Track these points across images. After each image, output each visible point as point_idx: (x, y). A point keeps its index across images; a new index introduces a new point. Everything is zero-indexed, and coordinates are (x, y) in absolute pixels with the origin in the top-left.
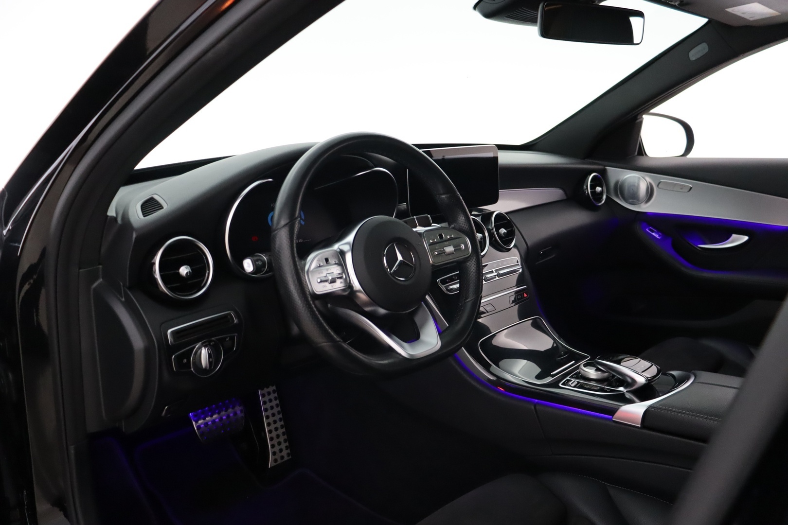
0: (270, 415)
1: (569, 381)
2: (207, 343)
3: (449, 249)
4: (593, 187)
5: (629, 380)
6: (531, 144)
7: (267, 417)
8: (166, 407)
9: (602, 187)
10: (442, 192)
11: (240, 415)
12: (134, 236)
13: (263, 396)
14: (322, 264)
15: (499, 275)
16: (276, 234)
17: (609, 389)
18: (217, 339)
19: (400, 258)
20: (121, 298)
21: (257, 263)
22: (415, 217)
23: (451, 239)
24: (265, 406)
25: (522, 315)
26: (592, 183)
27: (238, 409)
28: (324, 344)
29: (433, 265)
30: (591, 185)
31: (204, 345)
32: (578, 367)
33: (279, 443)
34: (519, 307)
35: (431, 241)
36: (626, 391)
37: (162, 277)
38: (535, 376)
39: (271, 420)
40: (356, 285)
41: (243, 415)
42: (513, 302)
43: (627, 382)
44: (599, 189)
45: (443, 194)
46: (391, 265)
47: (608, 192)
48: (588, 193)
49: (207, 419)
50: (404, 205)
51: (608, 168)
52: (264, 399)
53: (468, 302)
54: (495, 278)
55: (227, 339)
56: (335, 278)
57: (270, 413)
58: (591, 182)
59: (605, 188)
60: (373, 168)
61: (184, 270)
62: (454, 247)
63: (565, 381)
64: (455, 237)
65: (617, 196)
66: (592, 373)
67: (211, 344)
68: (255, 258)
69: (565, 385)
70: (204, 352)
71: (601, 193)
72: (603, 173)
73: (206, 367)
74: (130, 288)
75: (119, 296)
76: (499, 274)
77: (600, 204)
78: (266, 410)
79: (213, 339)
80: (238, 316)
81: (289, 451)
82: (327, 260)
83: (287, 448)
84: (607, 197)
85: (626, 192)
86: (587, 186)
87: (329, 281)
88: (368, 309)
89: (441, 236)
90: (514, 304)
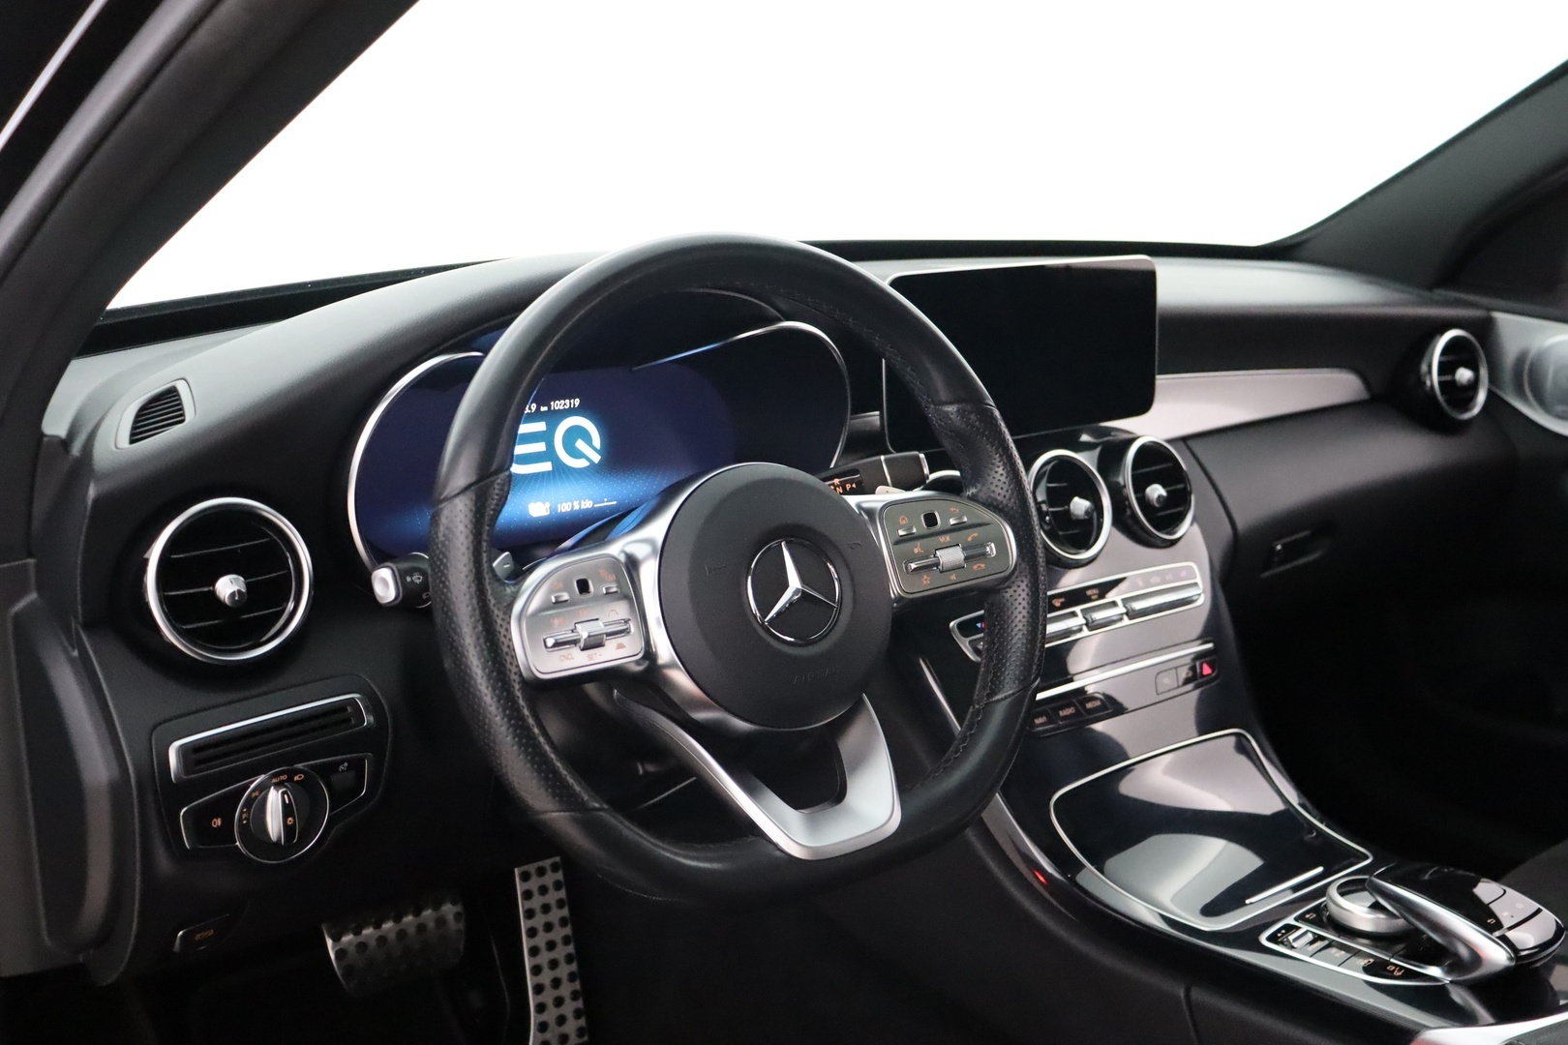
0: (540, 928)
1: (1289, 928)
2: (284, 777)
3: (951, 556)
4: (1447, 368)
5: (1463, 952)
6: (1289, 243)
7: (532, 933)
8: (181, 933)
9: (1475, 369)
10: (943, 395)
11: (454, 925)
12: (92, 492)
13: (525, 877)
14: (565, 596)
15: (1132, 614)
16: (442, 509)
17: (1402, 968)
18: (312, 767)
19: (794, 581)
20: (70, 649)
21: (409, 579)
22: (882, 458)
23: (960, 527)
24: (529, 904)
25: (1209, 721)
26: (1443, 359)
27: (449, 910)
28: (554, 814)
29: (899, 599)
30: (1441, 364)
31: (274, 781)
32: (1322, 892)
33: (559, 1002)
34: (1202, 693)
35: (901, 533)
36: (1451, 982)
37: (164, 601)
38: (1200, 907)
39: (541, 940)
40: (665, 652)
41: (461, 926)
42: (1187, 681)
43: (1456, 955)
44: (1464, 375)
45: (951, 403)
46: (766, 602)
47: (1493, 379)
48: (1432, 386)
49: (365, 932)
50: (874, 418)
51: (1498, 316)
52: (528, 885)
53: (999, 701)
54: (1121, 619)
55: (341, 768)
56: (602, 634)
57: (539, 921)
58: (1444, 352)
59: (1484, 372)
60: (780, 320)
61: (227, 587)
62: (964, 549)
63: (1279, 931)
64: (970, 522)
65: (1520, 393)
66: (1358, 912)
67: (296, 778)
68: (405, 565)
69: (1277, 943)
70: (274, 799)
71: (1473, 386)
72: (1484, 330)
73: (279, 838)
74: (89, 626)
75: (66, 644)
76: (1133, 611)
77: (1467, 416)
78: (530, 914)
79: (300, 766)
80: (375, 706)
81: (582, 1022)
82: (583, 586)
83: (578, 1014)
84: (1491, 395)
85: (1549, 384)
86: (1430, 366)
87: (582, 644)
88: (700, 716)
89: (931, 520)
90: (1190, 686)
